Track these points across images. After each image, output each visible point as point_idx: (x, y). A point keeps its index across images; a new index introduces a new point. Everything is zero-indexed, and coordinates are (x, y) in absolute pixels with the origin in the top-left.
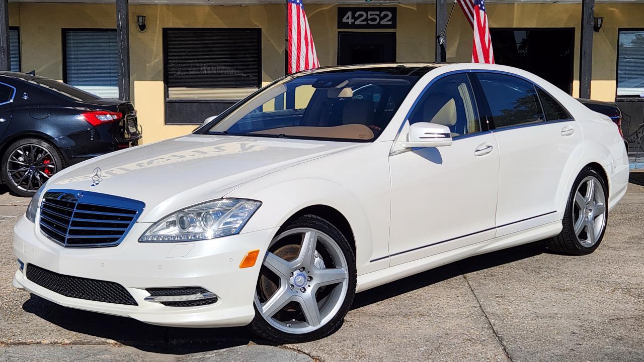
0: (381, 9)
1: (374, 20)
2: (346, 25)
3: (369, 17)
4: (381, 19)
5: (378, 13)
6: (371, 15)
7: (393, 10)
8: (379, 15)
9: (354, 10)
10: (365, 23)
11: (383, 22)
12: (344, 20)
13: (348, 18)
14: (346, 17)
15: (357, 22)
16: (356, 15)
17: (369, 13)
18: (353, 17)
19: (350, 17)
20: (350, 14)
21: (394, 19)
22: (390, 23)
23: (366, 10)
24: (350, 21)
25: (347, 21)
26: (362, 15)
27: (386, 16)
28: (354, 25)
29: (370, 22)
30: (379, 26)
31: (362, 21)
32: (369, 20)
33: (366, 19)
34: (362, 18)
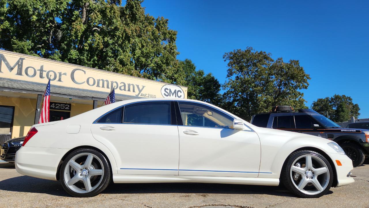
0: (66, 104)
1: (63, 107)
2: (52, 108)
3: (61, 106)
4: (66, 107)
5: (64, 105)
7: (70, 105)
8: (65, 106)
9: (55, 103)
10: (59, 108)
12: (51, 106)
13: (53, 106)
14: (52, 105)
15: (56, 107)
16: (56, 105)
17: (61, 105)
18: (55, 105)
19: (54, 105)
20: (54, 104)
21: (70, 108)
22: (68, 109)
23: (60, 104)
24: (54, 107)
25: (52, 107)
26: (58, 105)
27: (67, 106)
28: (55, 109)
29: (61, 108)
30: (64, 109)
31: (59, 107)
32: (61, 107)
33: (60, 107)
34: (58, 106)
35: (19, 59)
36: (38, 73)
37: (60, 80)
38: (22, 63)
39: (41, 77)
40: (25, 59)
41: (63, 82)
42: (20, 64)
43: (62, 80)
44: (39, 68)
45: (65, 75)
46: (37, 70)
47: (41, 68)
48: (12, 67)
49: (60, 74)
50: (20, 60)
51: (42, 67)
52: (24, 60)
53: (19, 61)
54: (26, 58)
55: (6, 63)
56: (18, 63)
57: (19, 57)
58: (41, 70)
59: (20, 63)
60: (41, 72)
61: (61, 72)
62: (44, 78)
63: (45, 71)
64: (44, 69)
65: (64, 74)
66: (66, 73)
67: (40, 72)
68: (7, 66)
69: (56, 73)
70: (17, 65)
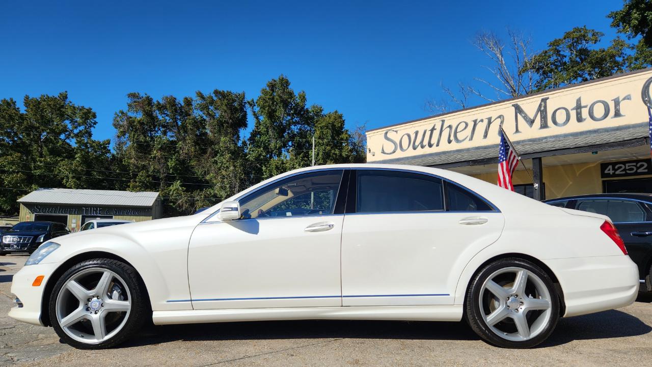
0: (637, 161)
1: (632, 169)
2: (608, 175)
3: (627, 168)
4: (638, 168)
5: (635, 164)
6: (629, 166)
7: (648, 161)
8: (636, 166)
9: (614, 164)
10: (624, 172)
11: (639, 171)
12: (606, 172)
13: (609, 170)
14: (608, 169)
15: (617, 172)
16: (616, 167)
17: (627, 165)
18: (614, 169)
19: (611, 169)
20: (610, 167)
21: (649, 167)
22: (646, 171)
23: (624, 163)
24: (611, 172)
25: (609, 172)
26: (621, 167)
27: (642, 166)
28: (614, 175)
29: (628, 172)
30: (636, 173)
31: (621, 171)
32: (627, 170)
33: (625, 170)
34: (621, 169)
35: (541, 102)
36: (573, 114)
37: (617, 114)
38: (545, 107)
39: (580, 119)
40: (548, 98)
41: (624, 116)
42: (542, 110)
43: (622, 112)
44: (575, 105)
45: (628, 99)
46: (572, 110)
47: (577, 103)
48: (532, 118)
49: (617, 102)
50: (543, 103)
51: (579, 101)
52: (548, 101)
53: (540, 105)
54: (550, 96)
55: (523, 115)
56: (539, 109)
57: (540, 99)
58: (579, 107)
59: (542, 108)
60: (579, 110)
61: (618, 98)
62: (585, 119)
63: (586, 107)
64: (583, 104)
65: (624, 99)
66: (629, 95)
67: (577, 112)
68: (526, 120)
69: (606, 103)
70: (539, 113)
